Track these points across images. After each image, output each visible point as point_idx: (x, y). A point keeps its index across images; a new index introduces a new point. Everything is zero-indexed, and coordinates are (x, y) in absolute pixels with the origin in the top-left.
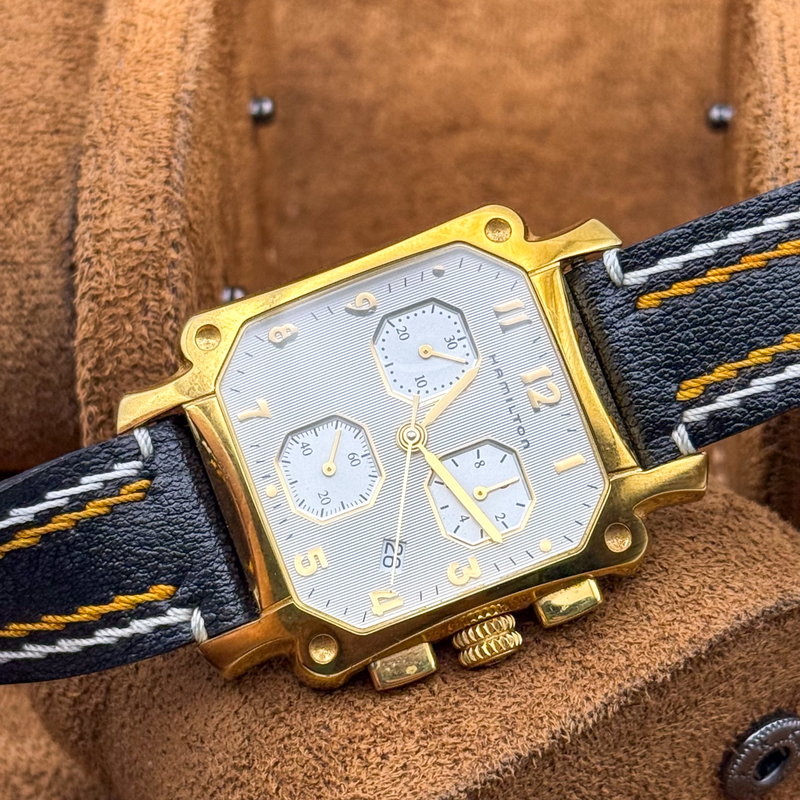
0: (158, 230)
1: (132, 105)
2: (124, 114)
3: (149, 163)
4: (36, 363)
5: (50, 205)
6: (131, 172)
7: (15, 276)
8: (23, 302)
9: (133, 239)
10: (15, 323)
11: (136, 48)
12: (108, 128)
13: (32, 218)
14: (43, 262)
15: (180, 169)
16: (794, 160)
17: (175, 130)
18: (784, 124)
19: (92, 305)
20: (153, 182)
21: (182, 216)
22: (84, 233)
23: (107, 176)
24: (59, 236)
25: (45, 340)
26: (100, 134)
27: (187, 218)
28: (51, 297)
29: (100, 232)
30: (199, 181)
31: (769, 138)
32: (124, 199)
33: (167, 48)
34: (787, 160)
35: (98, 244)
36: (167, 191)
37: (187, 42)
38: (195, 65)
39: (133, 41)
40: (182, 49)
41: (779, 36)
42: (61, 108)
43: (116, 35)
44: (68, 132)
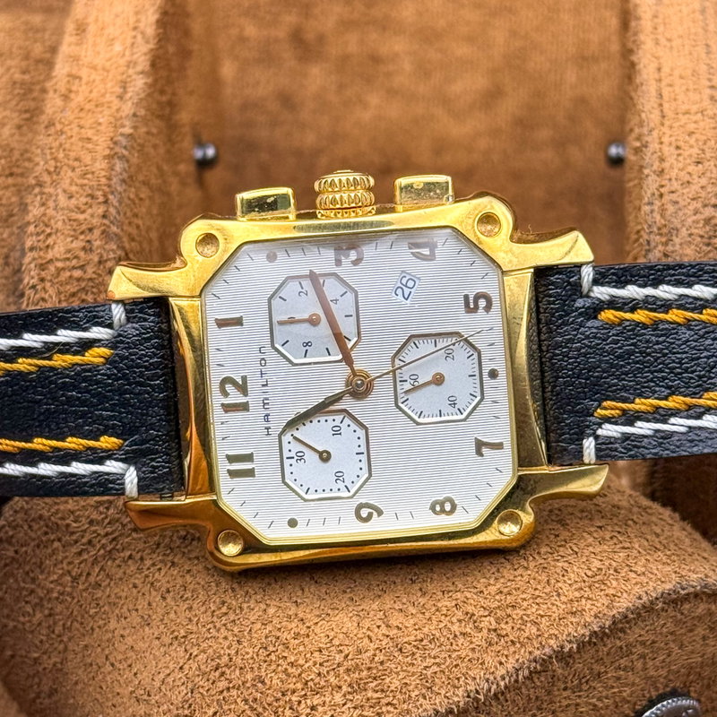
0: (96, 259)
1: (74, 148)
2: (67, 156)
3: (90, 201)
6: (72, 207)
9: (74, 268)
11: (80, 98)
12: (52, 169)
15: (116, 203)
16: (668, 186)
17: (112, 170)
18: (659, 154)
20: (92, 216)
21: (118, 246)
22: (30, 263)
23: (51, 212)
24: (11, 267)
26: (45, 174)
27: (123, 248)
29: (44, 261)
30: (136, 215)
32: (66, 232)
33: (108, 97)
34: (662, 186)
35: (43, 273)
36: (104, 225)
37: (125, 92)
38: (132, 111)
39: (77, 92)
40: (121, 97)
41: (657, 76)
42: (16, 155)
43: (62, 87)
44: (22, 175)
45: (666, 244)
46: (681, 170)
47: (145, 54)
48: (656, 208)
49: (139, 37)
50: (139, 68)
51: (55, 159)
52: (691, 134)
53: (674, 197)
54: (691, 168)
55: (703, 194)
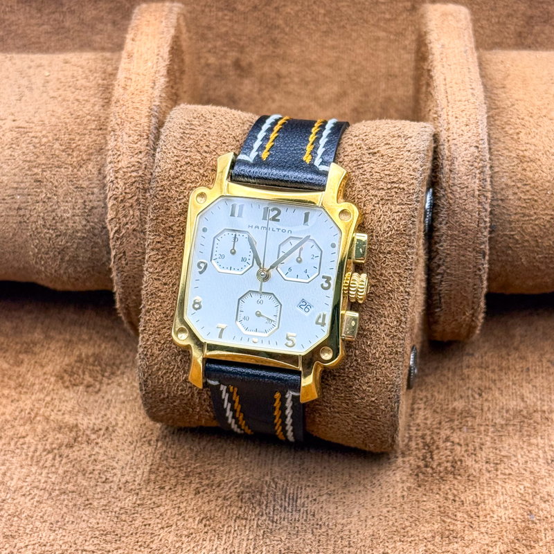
1: (130, 112)
2: (127, 117)
3: (138, 137)
5: (97, 161)
6: (131, 141)
7: (82, 194)
8: (86, 206)
10: (82, 215)
11: (132, 89)
13: (90, 167)
14: (93, 188)
16: (452, 136)
18: (447, 120)
19: (115, 202)
20: (141, 145)
24: (102, 175)
25: (95, 223)
26: (116, 125)
28: (99, 203)
31: (441, 127)
33: (146, 88)
34: (449, 136)
37: (155, 85)
38: (159, 95)
39: (130, 86)
40: (153, 88)
41: (444, 83)
42: (102, 119)
43: (122, 83)
44: (105, 129)
45: (451, 165)
46: (458, 128)
47: (164, 67)
48: (446, 147)
49: (160, 59)
50: (161, 74)
52: (462, 111)
53: (455, 142)
54: (463, 128)
55: (469, 141)
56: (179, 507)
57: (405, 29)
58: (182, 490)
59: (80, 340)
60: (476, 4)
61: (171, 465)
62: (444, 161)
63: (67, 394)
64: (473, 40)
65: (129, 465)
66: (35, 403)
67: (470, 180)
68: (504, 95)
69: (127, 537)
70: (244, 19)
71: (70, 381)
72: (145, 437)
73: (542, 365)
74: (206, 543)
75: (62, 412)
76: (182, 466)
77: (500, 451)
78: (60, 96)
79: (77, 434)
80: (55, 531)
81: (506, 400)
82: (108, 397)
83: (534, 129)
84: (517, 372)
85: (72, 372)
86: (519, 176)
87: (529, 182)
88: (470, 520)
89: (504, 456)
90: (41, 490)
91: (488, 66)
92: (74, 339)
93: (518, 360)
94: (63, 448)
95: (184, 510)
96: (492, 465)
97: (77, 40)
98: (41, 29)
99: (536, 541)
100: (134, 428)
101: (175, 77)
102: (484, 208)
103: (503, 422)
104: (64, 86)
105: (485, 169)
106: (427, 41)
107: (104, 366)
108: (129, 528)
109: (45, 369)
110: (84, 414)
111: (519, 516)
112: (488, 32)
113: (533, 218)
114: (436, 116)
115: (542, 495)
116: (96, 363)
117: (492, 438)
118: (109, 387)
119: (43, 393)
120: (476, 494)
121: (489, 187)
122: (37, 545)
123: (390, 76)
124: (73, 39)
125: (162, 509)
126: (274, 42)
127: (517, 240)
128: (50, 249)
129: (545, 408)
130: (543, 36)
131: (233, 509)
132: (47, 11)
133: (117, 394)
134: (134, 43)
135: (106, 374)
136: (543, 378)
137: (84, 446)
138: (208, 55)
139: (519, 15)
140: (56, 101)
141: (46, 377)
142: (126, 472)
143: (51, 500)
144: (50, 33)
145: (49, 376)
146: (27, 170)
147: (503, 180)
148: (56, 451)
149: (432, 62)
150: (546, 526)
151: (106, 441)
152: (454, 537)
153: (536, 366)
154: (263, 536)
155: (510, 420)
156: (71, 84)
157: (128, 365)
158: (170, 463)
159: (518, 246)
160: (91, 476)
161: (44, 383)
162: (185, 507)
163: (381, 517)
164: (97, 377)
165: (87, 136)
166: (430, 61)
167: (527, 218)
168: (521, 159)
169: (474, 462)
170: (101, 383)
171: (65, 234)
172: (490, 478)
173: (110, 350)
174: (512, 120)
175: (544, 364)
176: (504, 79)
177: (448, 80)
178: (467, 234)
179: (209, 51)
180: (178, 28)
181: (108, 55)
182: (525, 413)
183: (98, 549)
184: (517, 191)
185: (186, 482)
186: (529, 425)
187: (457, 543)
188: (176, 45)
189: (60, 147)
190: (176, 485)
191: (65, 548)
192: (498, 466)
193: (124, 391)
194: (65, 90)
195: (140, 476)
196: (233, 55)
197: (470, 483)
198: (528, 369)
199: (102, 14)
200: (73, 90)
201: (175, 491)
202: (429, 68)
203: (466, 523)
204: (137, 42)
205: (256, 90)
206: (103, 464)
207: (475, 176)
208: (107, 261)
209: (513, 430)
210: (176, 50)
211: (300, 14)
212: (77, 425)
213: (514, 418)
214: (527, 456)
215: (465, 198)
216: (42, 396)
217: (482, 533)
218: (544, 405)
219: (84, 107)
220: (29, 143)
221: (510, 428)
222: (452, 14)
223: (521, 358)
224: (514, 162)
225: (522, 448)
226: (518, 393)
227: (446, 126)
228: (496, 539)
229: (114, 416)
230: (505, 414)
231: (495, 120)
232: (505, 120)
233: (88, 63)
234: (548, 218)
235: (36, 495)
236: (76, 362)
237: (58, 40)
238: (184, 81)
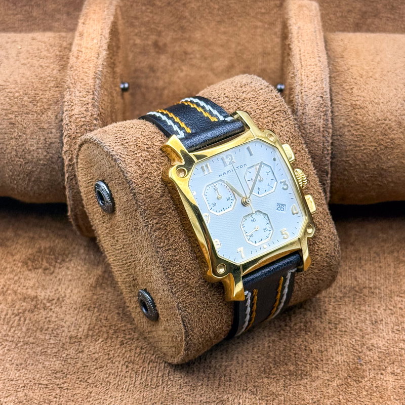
0: (90, 114)
2: (78, 78)
3: (87, 93)
4: (50, 162)
5: (55, 110)
6: (81, 96)
7: (44, 133)
8: (46, 141)
9: (82, 117)
10: (43, 148)
12: (73, 83)
13: (49, 114)
14: (53, 128)
15: (97, 94)
17: (95, 83)
18: (301, 79)
19: (69, 139)
20: (88, 99)
22: (66, 116)
23: (73, 98)
24: (58, 120)
25: (53, 154)
26: (71, 84)
27: (100, 111)
28: (55, 140)
29: (71, 115)
30: (104, 100)
31: (296, 83)
33: (93, 58)
34: (302, 90)
35: (70, 119)
36: (93, 102)
37: (99, 56)
38: (102, 63)
39: (81, 56)
40: (97, 58)
41: (299, 53)
42: (59, 80)
43: (75, 54)
44: (61, 87)
45: (303, 109)
46: (309, 84)
47: (106, 43)
48: (300, 97)
49: (103, 37)
50: (104, 48)
51: (74, 79)
52: (312, 72)
53: (306, 93)
54: (312, 84)
55: (316, 93)
56: (109, 354)
57: (276, 20)
58: (111, 342)
59: (40, 237)
60: (326, 3)
61: (104, 324)
62: (298, 107)
63: (30, 275)
64: (321, 24)
65: (74, 324)
66: (7, 281)
67: (316, 120)
68: (342, 62)
69: (71, 375)
70: (161, 11)
71: (32, 265)
72: (85, 305)
73: (370, 255)
74: (128, 379)
75: (26, 287)
76: (112, 326)
77: (339, 315)
78: (29, 63)
79: (36, 303)
80: (19, 370)
81: (344, 280)
82: (60, 276)
83: (363, 86)
84: (353, 260)
85: (34, 259)
86: (352, 118)
87: (360, 123)
88: (316, 363)
89: (341, 319)
90: (10, 342)
91: (332, 43)
92: (36, 236)
93: (353, 252)
94: (27, 312)
95: (112, 356)
96: (333, 325)
97: (42, 25)
98: (15, 18)
99: (363, 378)
100: (78, 298)
101: (113, 51)
102: (327, 140)
103: (341, 295)
104: (32, 56)
105: (327, 113)
106: (288, 25)
107: (57, 255)
108: (73, 368)
109: (15, 258)
110: (42, 289)
111: (351, 360)
112: (334, 23)
113: (362, 148)
114: (293, 75)
115: (368, 346)
116: (52, 253)
117: (333, 306)
118: (60, 270)
119: (13, 274)
120: (321, 345)
121: (330, 125)
122: (6, 380)
123: (265, 54)
124: (38, 25)
125: (96, 355)
126: (183, 29)
127: (351, 164)
128: (21, 173)
129: (372, 285)
130: (374, 26)
131: (147, 355)
132: (20, 5)
133: (66, 275)
134: (84, 26)
135: (59, 261)
136: (370, 264)
137: (41, 311)
138: (135, 37)
139: (356, 11)
140: (26, 67)
141: (15, 263)
142: (71, 329)
143: (17, 349)
144: (22, 20)
145: (17, 262)
146: (4, 116)
147: (341, 121)
148: (21, 315)
149: (291, 39)
150: (370, 367)
151: (58, 308)
152: (305, 375)
153: (366, 256)
154: (168, 374)
155: (347, 294)
156: (37, 54)
157: (74, 255)
158: (103, 323)
159: (352, 168)
160: (46, 332)
161: (13, 267)
162: (113, 354)
163: (253, 361)
164: (52, 263)
165: (48, 92)
166: (289, 38)
167: (358, 149)
168: (354, 107)
169: (320, 323)
170: (55, 267)
171: (32, 162)
172: (331, 334)
173: (62, 244)
174: (348, 80)
175: (372, 255)
176: (343, 51)
177: (302, 51)
178: (315, 159)
179: (136, 35)
180: (116, 16)
181: (63, 34)
182: (357, 289)
183: (50, 383)
184: (351, 129)
185: (114, 336)
186: (360, 297)
187: (306, 379)
188: (115, 28)
189: (28, 100)
190: (107, 339)
191: (27, 382)
192: (337, 326)
193: (71, 272)
194: (32, 59)
195: (81, 333)
196: (153, 37)
197: (317, 337)
198: (360, 259)
199: (59, 7)
200: (38, 59)
201: (106, 342)
202: (289, 43)
203: (313, 365)
204: (86, 26)
205: (170, 63)
206: (55, 323)
207: (320, 118)
208: (62, 182)
209: (348, 300)
210: (115, 31)
211: (201, 9)
212: (36, 297)
213: (349, 292)
214: (358, 319)
215: (313, 133)
216: (12, 276)
217: (325, 372)
218: (371, 284)
219: (46, 71)
220: (6, 97)
221: (347, 299)
222: (306, 6)
223: (355, 251)
224: (348, 108)
225: (355, 313)
226: (353, 275)
227: (300, 82)
228: (335, 376)
229: (64, 290)
230: (343, 290)
231: (337, 80)
232: (343, 79)
233: (49, 40)
234: (373, 148)
235: (6, 345)
236: (37, 252)
237: (28, 25)
238: (119, 54)
